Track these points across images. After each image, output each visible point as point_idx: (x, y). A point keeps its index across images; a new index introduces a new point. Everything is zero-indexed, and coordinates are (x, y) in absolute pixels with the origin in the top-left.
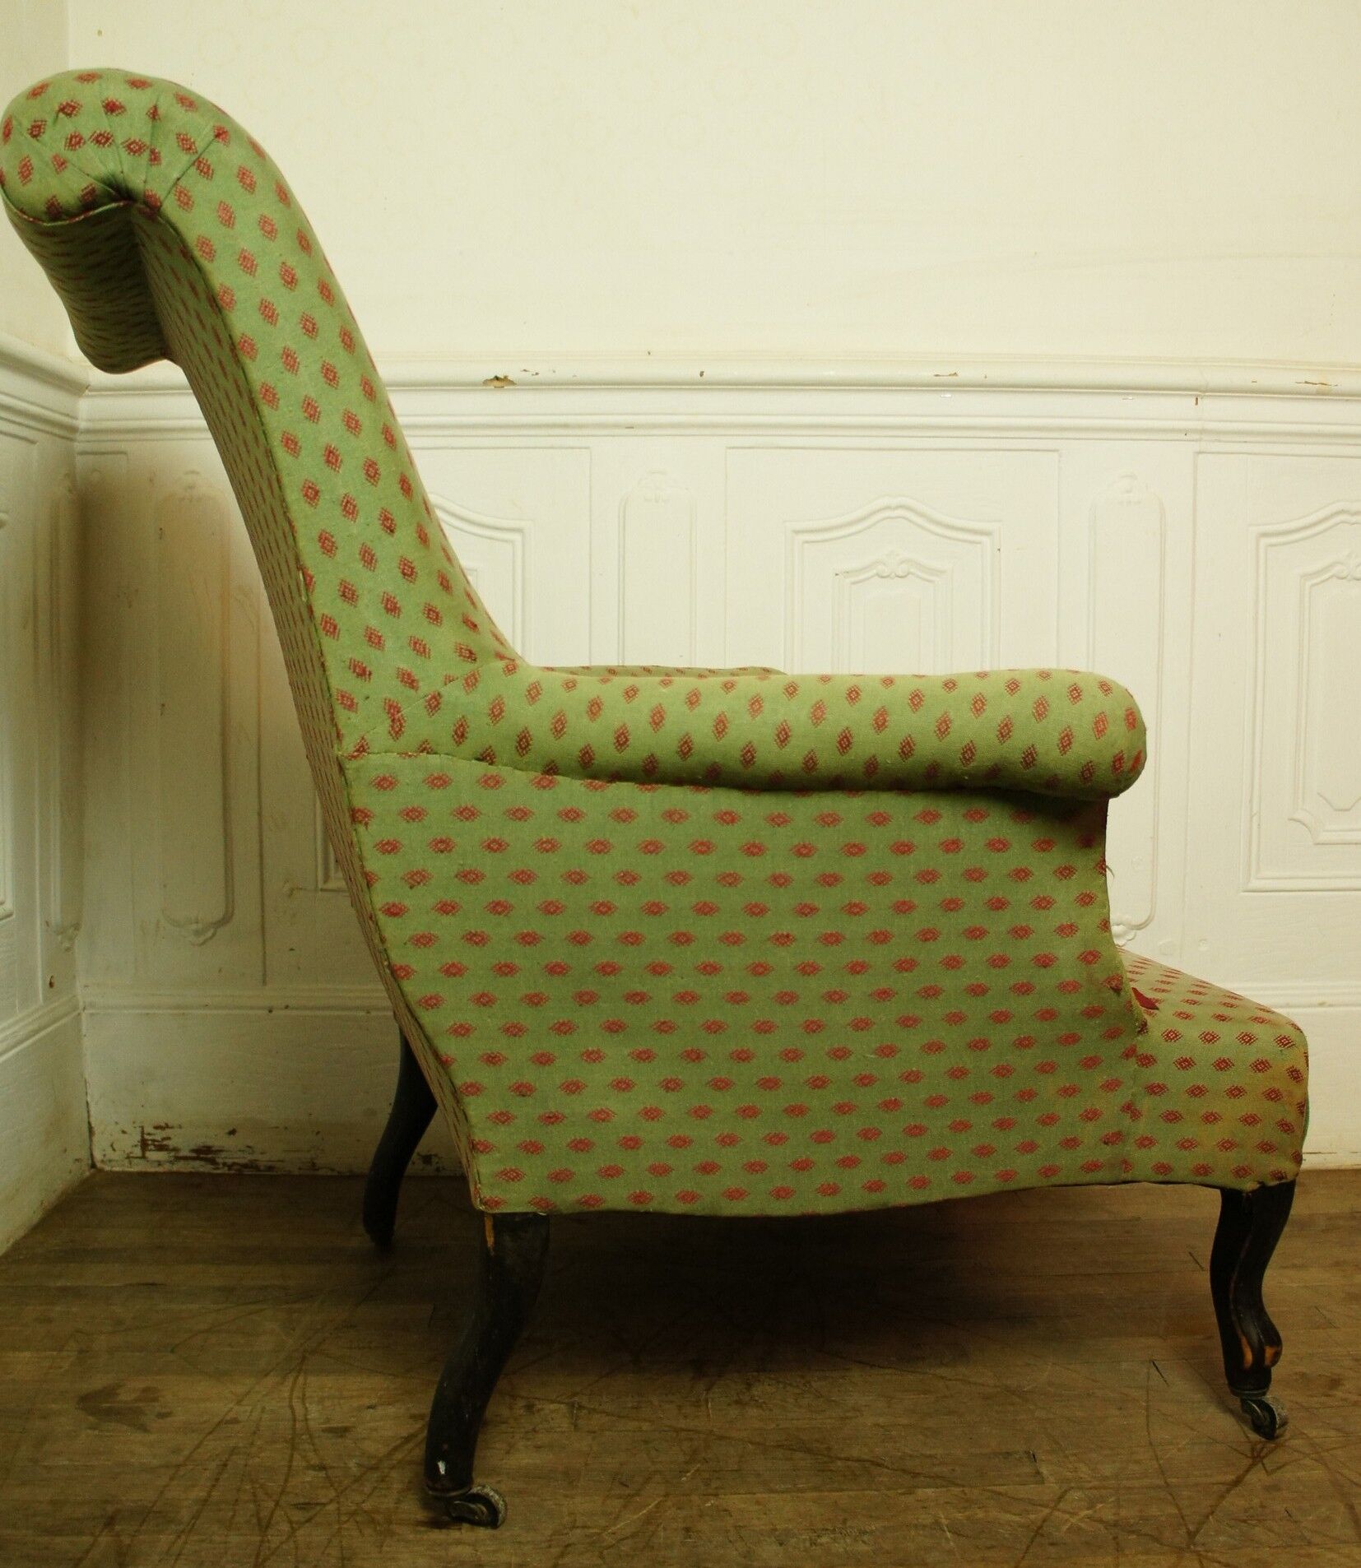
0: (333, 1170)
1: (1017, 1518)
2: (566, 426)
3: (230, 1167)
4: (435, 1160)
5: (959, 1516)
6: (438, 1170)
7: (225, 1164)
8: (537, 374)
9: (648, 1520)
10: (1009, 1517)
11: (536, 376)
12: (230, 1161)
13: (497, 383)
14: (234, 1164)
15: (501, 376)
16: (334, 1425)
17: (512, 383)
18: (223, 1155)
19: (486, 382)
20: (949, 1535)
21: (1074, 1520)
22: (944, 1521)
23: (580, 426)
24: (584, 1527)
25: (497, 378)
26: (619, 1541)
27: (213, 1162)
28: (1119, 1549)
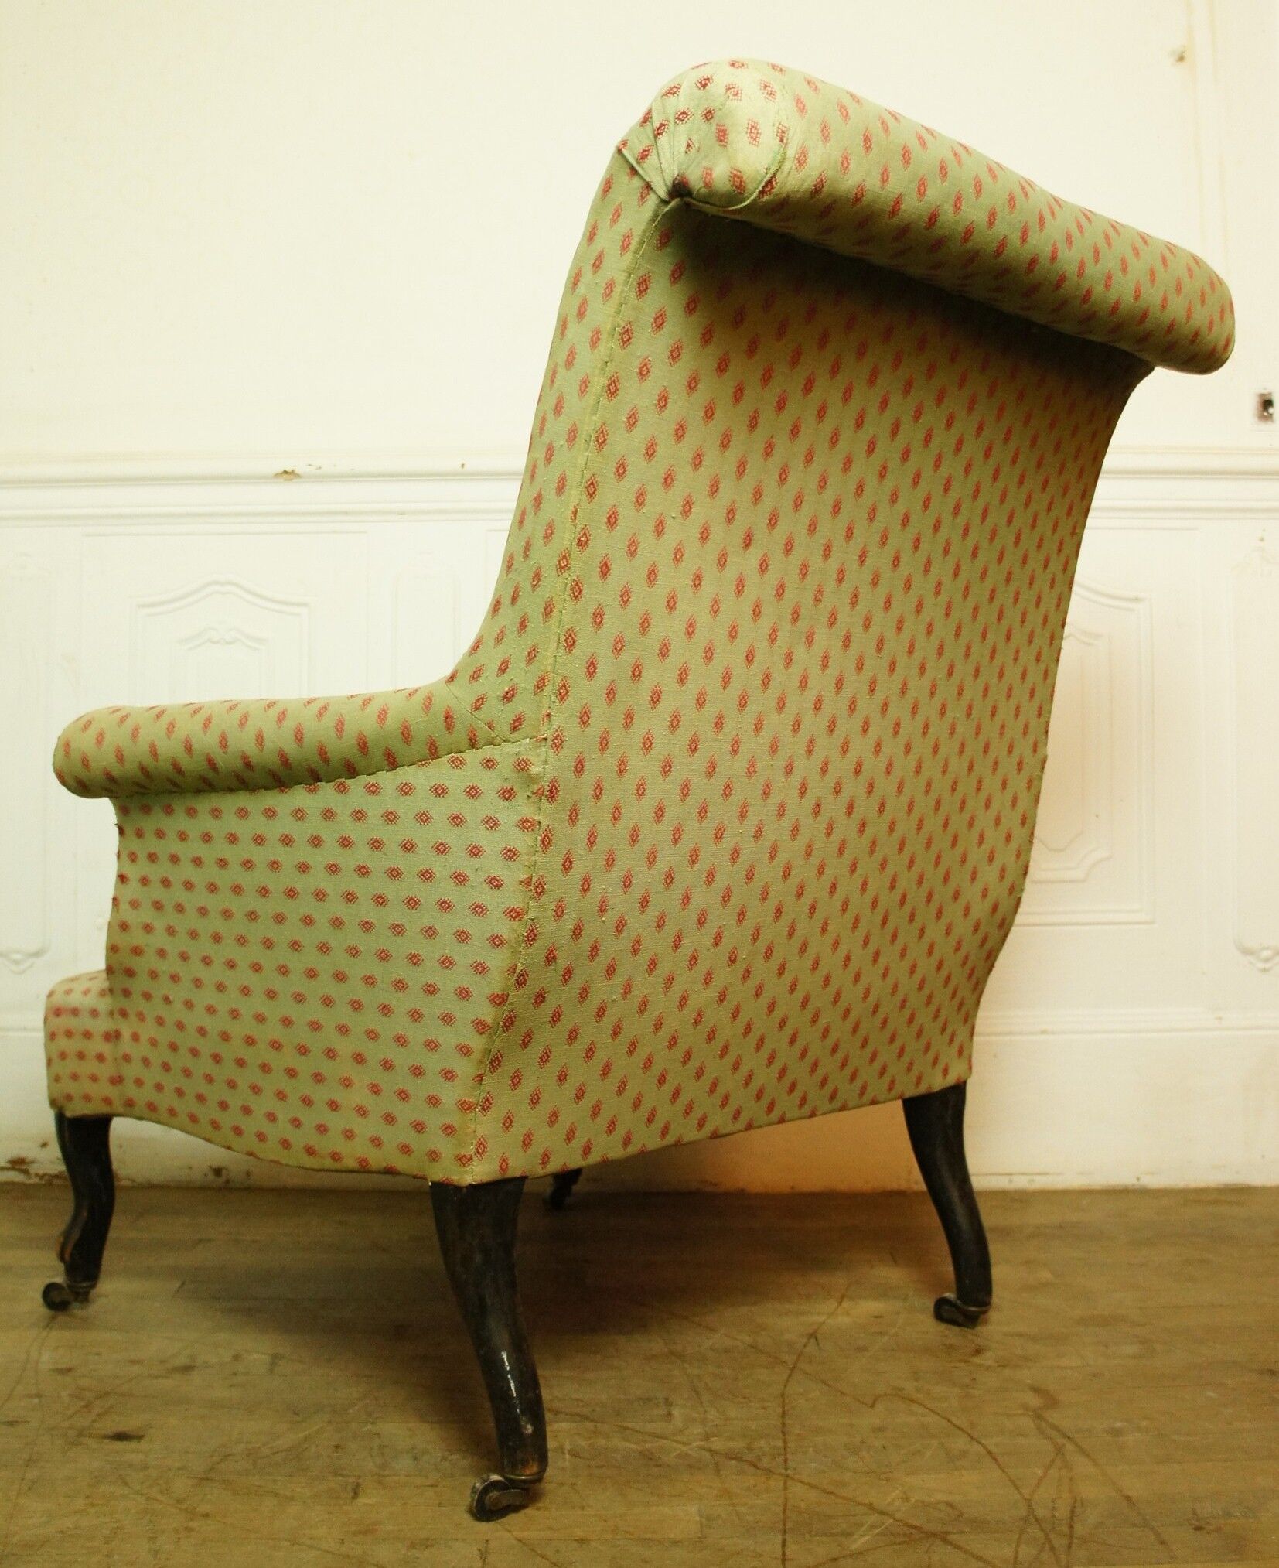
0: (133, 1181)
1: (634, 1446)
2: (346, 513)
3: (42, 1177)
4: (224, 1172)
5: (583, 1443)
6: (228, 1181)
7: (37, 1175)
8: (320, 468)
9: (306, 1439)
10: (627, 1445)
11: (319, 470)
12: (41, 1172)
13: (285, 476)
14: (45, 1175)
15: (289, 469)
16: (60, 1367)
17: (298, 476)
18: (35, 1166)
19: (277, 475)
20: (567, 1456)
21: (685, 1449)
22: (568, 1447)
23: (361, 513)
24: (247, 1442)
25: (286, 472)
26: (274, 1453)
27: (26, 1172)
28: (717, 1470)
